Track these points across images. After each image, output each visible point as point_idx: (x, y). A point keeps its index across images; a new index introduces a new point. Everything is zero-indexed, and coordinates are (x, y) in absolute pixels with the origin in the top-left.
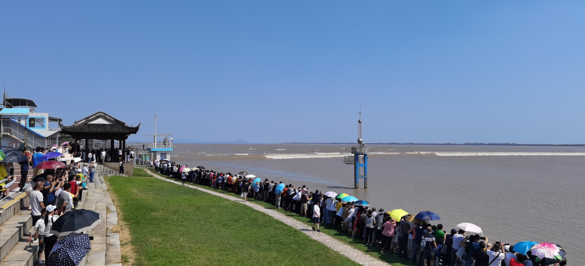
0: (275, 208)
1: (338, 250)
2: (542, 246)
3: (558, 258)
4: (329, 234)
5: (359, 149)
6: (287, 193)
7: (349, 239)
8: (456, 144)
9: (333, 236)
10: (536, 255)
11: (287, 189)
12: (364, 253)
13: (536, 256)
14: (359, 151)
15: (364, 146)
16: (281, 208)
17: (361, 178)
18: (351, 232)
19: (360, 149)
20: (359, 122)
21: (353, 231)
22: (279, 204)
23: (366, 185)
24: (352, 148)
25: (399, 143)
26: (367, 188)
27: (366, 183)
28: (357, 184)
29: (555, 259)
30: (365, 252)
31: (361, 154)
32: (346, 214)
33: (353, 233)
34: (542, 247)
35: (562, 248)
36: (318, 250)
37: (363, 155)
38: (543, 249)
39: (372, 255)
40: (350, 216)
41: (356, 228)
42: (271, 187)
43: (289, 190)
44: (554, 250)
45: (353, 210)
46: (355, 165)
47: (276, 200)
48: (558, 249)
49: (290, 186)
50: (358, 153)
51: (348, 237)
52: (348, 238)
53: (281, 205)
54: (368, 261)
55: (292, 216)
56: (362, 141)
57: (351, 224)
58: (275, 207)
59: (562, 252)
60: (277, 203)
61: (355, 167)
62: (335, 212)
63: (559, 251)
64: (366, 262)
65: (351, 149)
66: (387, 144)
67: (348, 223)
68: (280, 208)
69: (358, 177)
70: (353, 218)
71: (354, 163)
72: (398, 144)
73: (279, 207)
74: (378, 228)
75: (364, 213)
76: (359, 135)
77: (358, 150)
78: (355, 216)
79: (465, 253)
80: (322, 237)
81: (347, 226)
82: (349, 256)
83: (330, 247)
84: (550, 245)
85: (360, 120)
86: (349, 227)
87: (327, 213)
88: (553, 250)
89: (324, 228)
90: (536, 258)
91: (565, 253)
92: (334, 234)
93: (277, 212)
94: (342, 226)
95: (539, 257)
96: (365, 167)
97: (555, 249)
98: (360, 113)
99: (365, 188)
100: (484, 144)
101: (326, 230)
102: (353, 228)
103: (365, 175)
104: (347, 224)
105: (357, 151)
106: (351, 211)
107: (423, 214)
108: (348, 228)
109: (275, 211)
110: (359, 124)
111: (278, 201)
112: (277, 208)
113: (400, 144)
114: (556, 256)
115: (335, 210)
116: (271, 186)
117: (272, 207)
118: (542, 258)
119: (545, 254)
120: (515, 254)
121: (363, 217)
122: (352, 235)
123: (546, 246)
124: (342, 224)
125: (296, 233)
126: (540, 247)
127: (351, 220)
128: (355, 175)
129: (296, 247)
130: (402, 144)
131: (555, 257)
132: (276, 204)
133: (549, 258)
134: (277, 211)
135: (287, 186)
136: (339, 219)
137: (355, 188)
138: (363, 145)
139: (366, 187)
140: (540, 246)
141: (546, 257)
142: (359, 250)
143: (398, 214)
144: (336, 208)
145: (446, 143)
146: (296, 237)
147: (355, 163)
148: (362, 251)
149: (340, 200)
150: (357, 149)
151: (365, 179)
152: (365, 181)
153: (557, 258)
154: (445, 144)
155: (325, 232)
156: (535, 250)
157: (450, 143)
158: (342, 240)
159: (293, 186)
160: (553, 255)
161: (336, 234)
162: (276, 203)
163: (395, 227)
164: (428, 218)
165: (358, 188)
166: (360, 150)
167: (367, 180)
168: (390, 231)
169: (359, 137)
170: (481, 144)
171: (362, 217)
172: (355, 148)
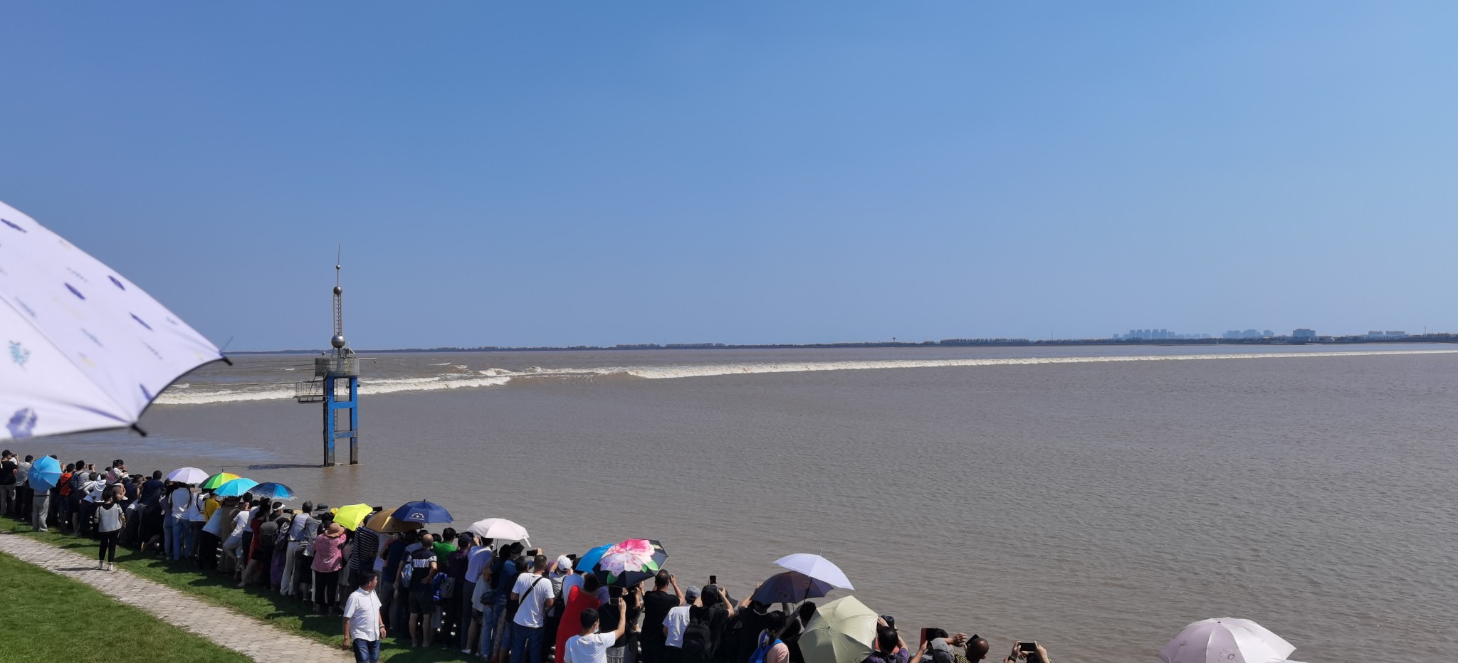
0: (31, 531)
1: (185, 624)
2: (622, 547)
3: (650, 568)
4: (174, 585)
5: (336, 363)
6: (71, 486)
7: (227, 591)
8: (597, 349)
9: (185, 589)
10: (608, 569)
11: (70, 474)
12: (260, 622)
13: (607, 572)
14: (336, 367)
15: (348, 356)
16: (51, 529)
17: (342, 437)
18: (240, 573)
19: (338, 362)
20: (337, 292)
21: (245, 568)
22: (44, 517)
23: (353, 455)
24: (317, 361)
25: (460, 348)
26: (356, 463)
27: (353, 449)
28: (330, 454)
29: (644, 571)
30: (262, 620)
31: (341, 375)
32: (230, 524)
33: (245, 573)
34: (622, 550)
35: (660, 546)
36: (121, 629)
37: (347, 380)
38: (621, 555)
39: (279, 624)
40: (237, 531)
41: (251, 562)
42: (22, 473)
43: (77, 478)
44: (644, 551)
45: (245, 515)
46: (326, 405)
47: (34, 509)
48: (651, 549)
49: (80, 465)
50: (333, 373)
51: (224, 586)
52: (226, 589)
53: (51, 522)
54: (262, 641)
55: (80, 546)
56: (344, 343)
57: (242, 551)
58: (31, 528)
59: (660, 555)
60: (38, 516)
61: (324, 410)
62: (203, 524)
63: (653, 552)
64: (254, 643)
65: (314, 362)
66: (432, 351)
67: (234, 551)
68: (46, 530)
69: (332, 435)
70: (245, 534)
71: (321, 398)
72: (458, 350)
73: (44, 528)
74: (306, 554)
75: (271, 520)
76: (337, 326)
77: (333, 367)
78: (250, 530)
79: (489, 590)
80: (151, 595)
81: (230, 558)
82: (211, 635)
83: (165, 617)
84: (638, 545)
85: (339, 288)
86: (237, 559)
87: (176, 529)
88: (641, 553)
89: (165, 571)
90: (608, 577)
91: (665, 555)
92: (189, 583)
93: (34, 541)
94: (218, 559)
95: (613, 573)
96: (351, 409)
97: (646, 550)
98: (338, 268)
99: (351, 463)
100: (658, 347)
101: (168, 576)
102: (245, 560)
103: (351, 430)
104: (230, 554)
105: (331, 367)
106: (239, 518)
107: (410, 508)
108: (232, 562)
109: (28, 540)
110: (336, 298)
111: (40, 509)
112: (36, 530)
113: (463, 350)
114: (647, 564)
115: (201, 518)
116: (23, 470)
117: (23, 528)
118: (619, 573)
119: (626, 565)
120: (583, 576)
121: (266, 531)
122: (240, 580)
123: (629, 547)
124: (219, 553)
125: (71, 590)
126: (618, 552)
127: (241, 541)
128: (325, 431)
129: (53, 629)
130: (469, 350)
131: (645, 566)
132: (34, 520)
133: (632, 572)
134: (36, 539)
135: (69, 468)
136: (211, 542)
137: (326, 464)
138: (347, 351)
139: (353, 459)
140: (618, 548)
141: (626, 569)
142: (248, 615)
143: (352, 515)
144: (203, 513)
145: (575, 346)
146: (67, 602)
147: (324, 399)
148: (257, 618)
149: (211, 491)
150: (331, 363)
151: (351, 438)
152: (353, 446)
153: (648, 568)
154: (573, 349)
155: (166, 582)
156: (607, 559)
157: (584, 347)
158: (209, 595)
159: (90, 466)
160: (639, 563)
161: (197, 583)
162: (34, 516)
163: (341, 547)
164: (421, 517)
165: (333, 465)
166: (339, 366)
167: (356, 442)
168: (328, 557)
169: (337, 330)
170: (652, 347)
171: (263, 531)
172: (326, 362)
